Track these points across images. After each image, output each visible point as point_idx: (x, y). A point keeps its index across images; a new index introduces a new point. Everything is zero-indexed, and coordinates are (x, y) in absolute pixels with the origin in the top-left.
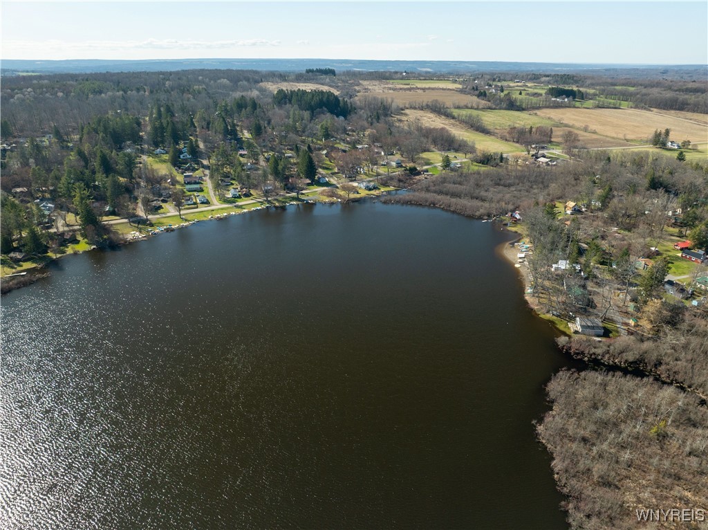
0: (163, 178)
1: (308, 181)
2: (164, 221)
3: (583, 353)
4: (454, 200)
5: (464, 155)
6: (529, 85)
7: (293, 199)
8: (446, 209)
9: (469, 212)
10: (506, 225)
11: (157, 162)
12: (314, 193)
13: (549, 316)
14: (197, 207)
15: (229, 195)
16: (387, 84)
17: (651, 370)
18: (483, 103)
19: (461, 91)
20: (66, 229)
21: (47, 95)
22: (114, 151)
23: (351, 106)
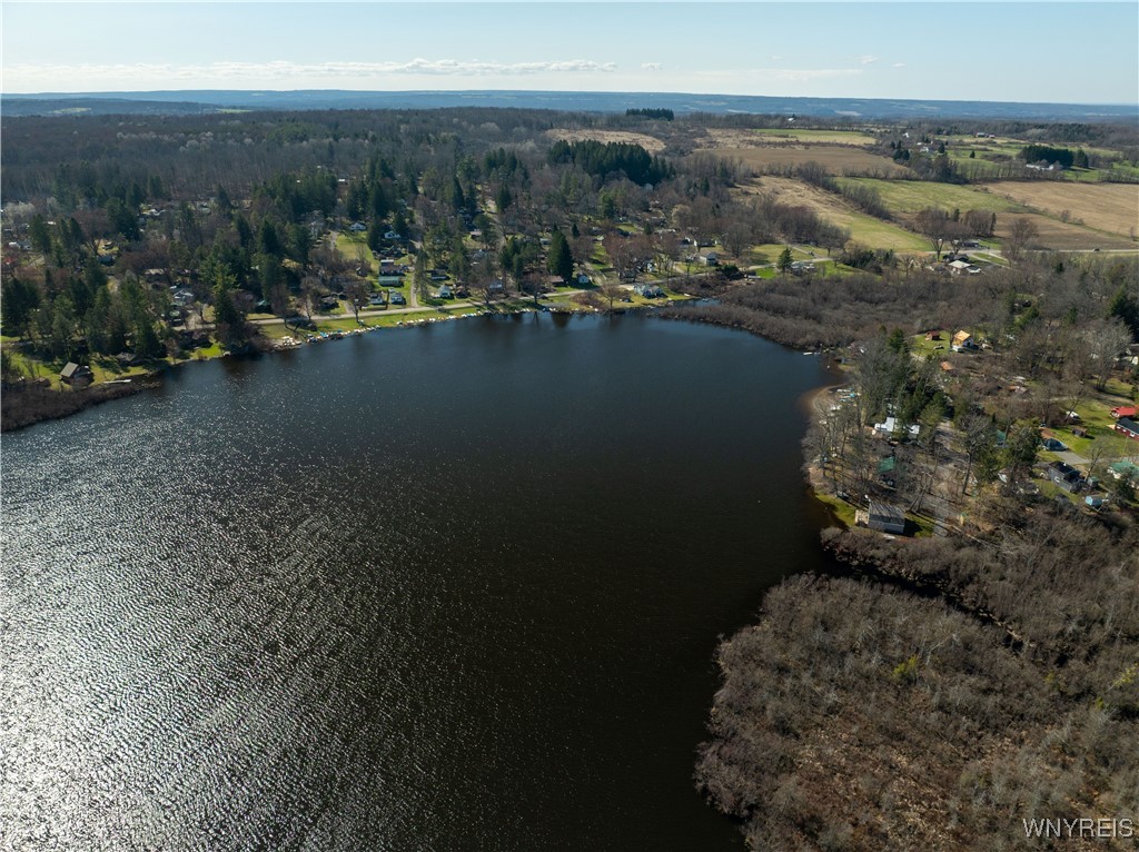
0: (351, 265)
1: (559, 279)
2: (335, 324)
3: (854, 554)
4: (772, 319)
5: (826, 251)
6: (999, 141)
7: (529, 304)
8: (757, 332)
9: (788, 338)
10: (840, 361)
11: (350, 242)
12: (565, 298)
13: (831, 498)
14: (386, 309)
15: (435, 294)
16: (752, 134)
17: (953, 589)
18: (897, 168)
19: (870, 149)
20: (200, 327)
21: (230, 142)
22: (288, 223)
23: (671, 167)
